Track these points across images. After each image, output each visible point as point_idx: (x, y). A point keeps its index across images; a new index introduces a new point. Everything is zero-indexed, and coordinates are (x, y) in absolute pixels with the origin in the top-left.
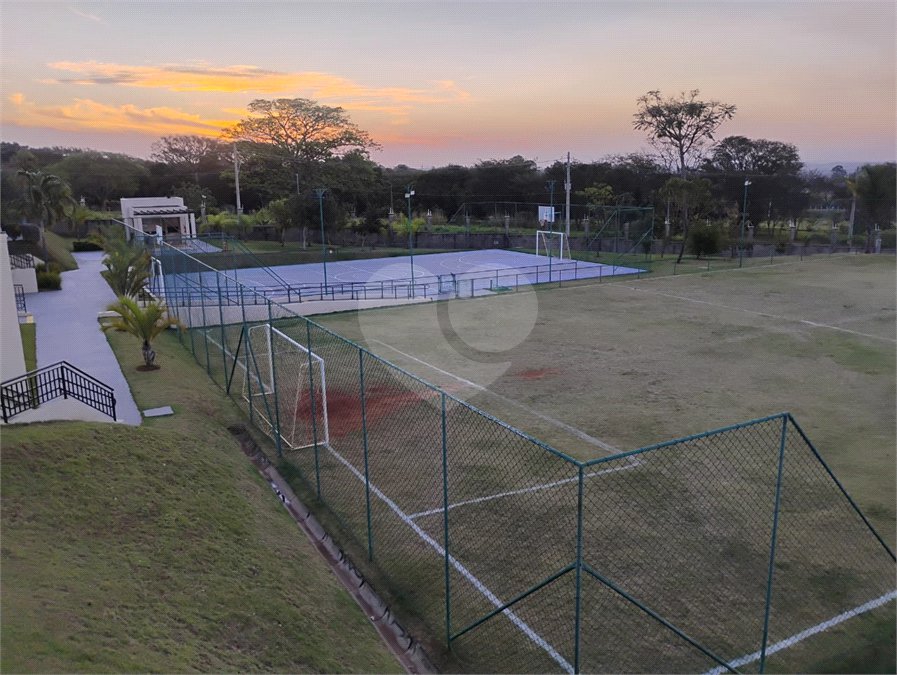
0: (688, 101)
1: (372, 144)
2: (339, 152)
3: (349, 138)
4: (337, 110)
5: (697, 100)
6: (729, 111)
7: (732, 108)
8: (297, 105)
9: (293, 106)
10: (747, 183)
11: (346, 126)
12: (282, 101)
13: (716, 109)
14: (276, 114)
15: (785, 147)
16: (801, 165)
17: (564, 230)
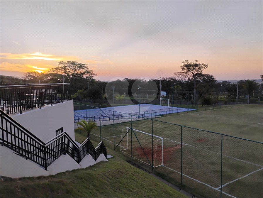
0: (195, 63)
1: (94, 74)
2: (85, 76)
3: (88, 72)
4: (85, 64)
5: (197, 63)
6: (206, 66)
7: (207, 65)
8: (73, 63)
9: (72, 63)
10: (221, 85)
11: (87, 69)
12: (68, 62)
13: (203, 65)
14: (66, 66)
15: (210, 76)
16: (216, 81)
17: (169, 98)
